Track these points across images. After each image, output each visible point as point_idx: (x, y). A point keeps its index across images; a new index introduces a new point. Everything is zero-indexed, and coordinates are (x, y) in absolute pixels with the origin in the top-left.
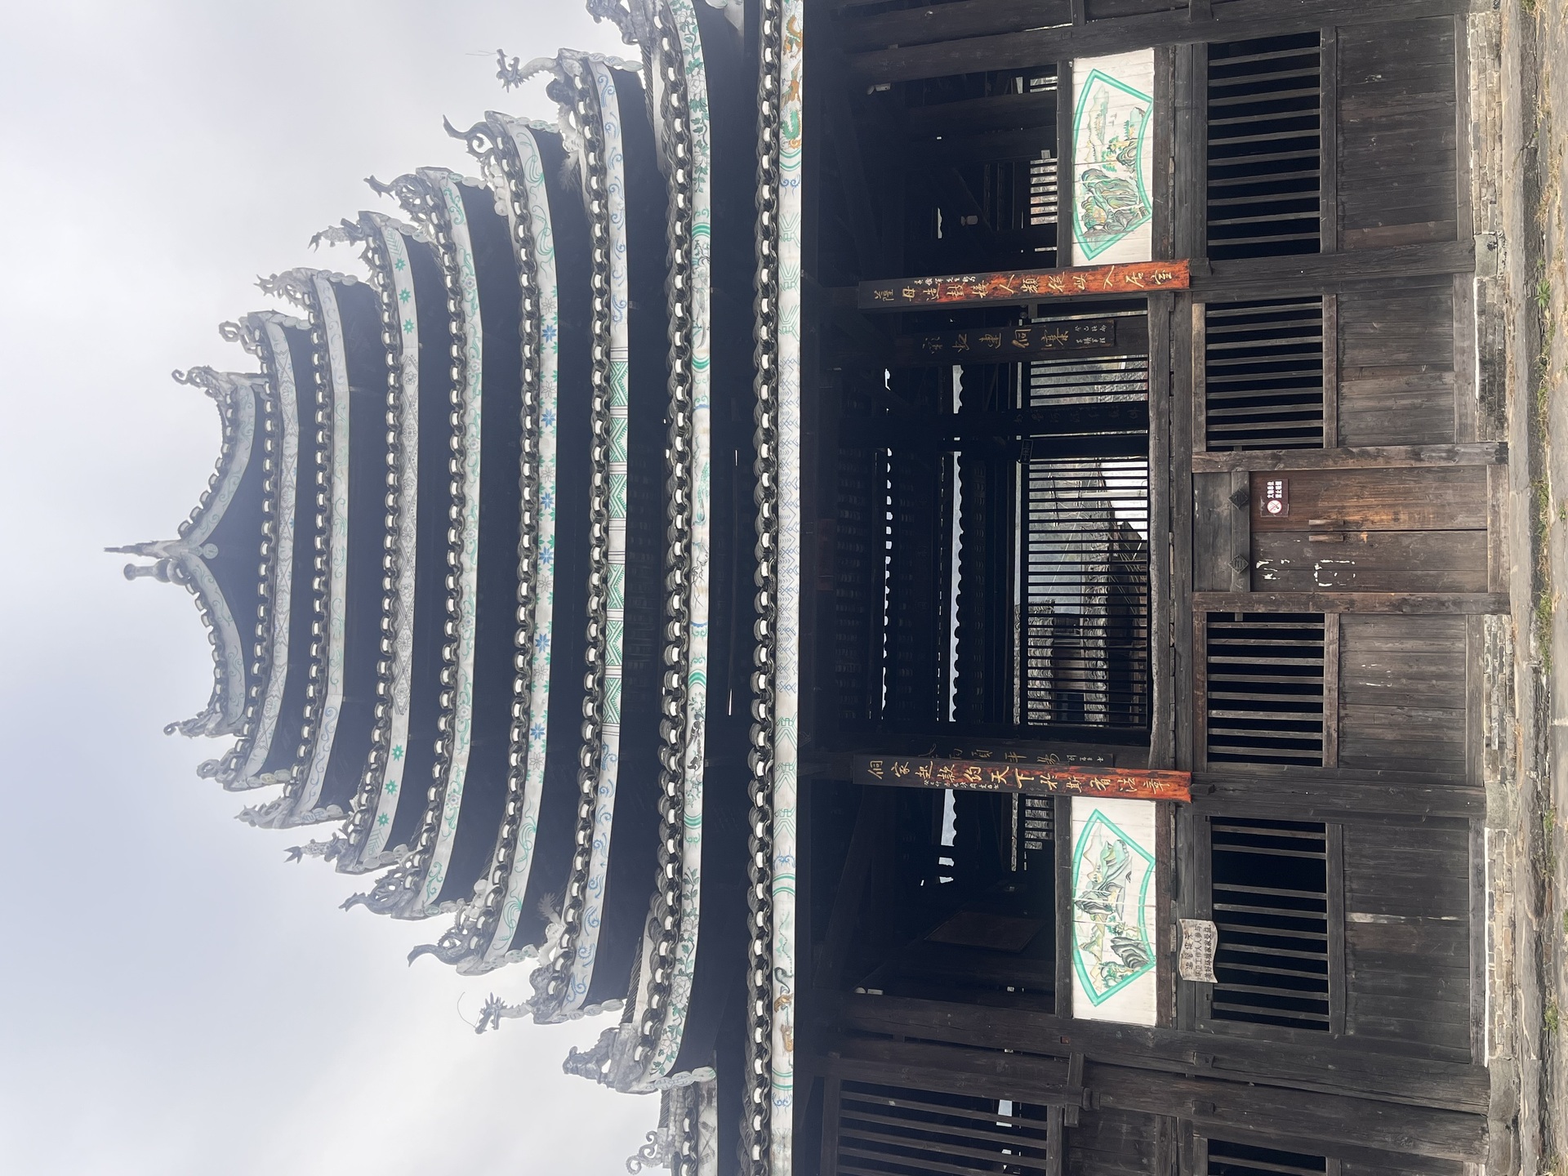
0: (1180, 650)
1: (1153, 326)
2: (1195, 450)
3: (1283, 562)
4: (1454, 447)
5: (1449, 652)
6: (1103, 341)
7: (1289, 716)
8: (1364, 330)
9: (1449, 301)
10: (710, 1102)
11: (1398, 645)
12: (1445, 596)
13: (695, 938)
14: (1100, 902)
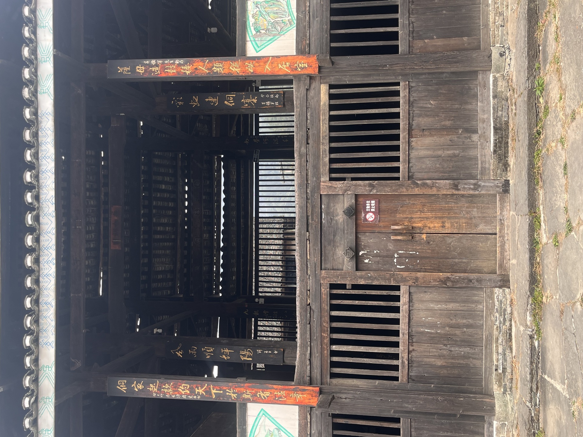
0: (313, 307)
1: (297, 98)
2: (322, 179)
3: (375, 252)
4: (478, 182)
5: (474, 311)
6: (277, 104)
7: (379, 350)
8: (425, 105)
9: (476, 89)
11: (444, 306)
12: (473, 276)
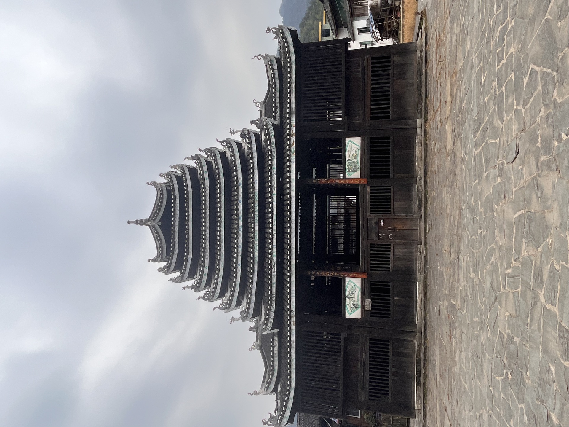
0: (365, 250)
2: (368, 214)
3: (383, 235)
4: (413, 215)
5: (412, 251)
7: (384, 263)
8: (398, 193)
9: (412, 189)
10: (276, 335)
12: (411, 242)
13: (275, 305)
14: (350, 296)
